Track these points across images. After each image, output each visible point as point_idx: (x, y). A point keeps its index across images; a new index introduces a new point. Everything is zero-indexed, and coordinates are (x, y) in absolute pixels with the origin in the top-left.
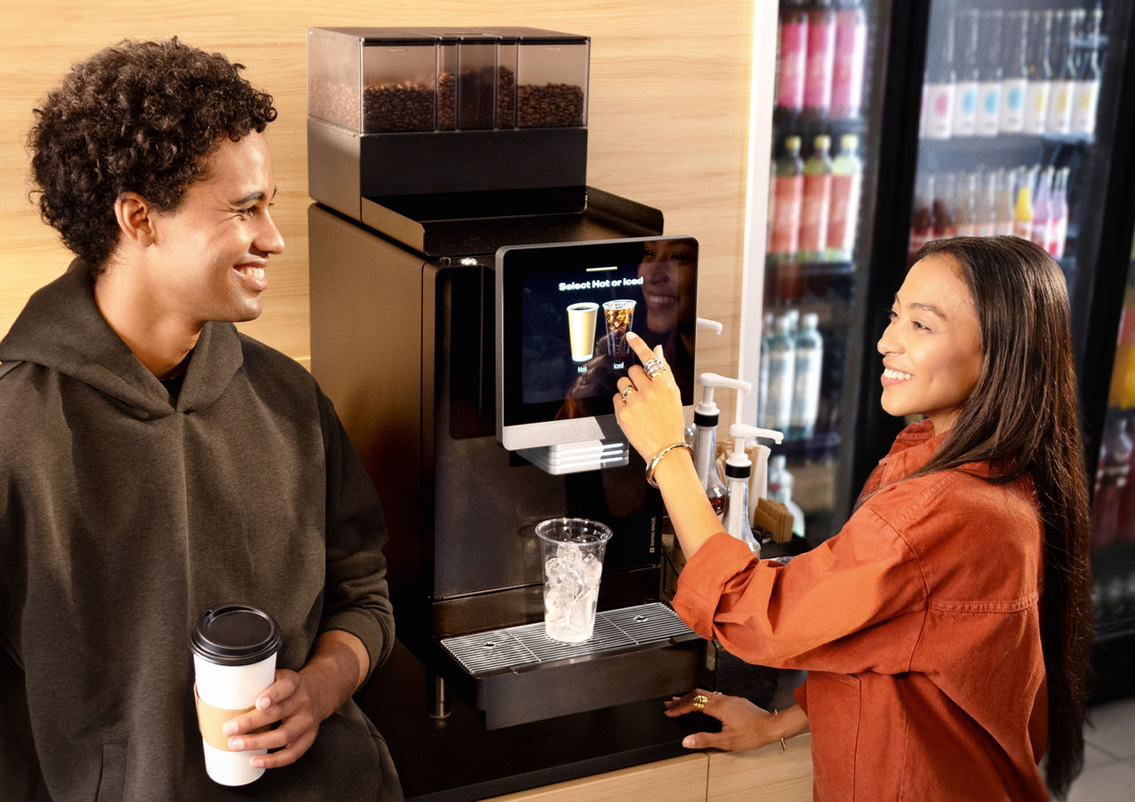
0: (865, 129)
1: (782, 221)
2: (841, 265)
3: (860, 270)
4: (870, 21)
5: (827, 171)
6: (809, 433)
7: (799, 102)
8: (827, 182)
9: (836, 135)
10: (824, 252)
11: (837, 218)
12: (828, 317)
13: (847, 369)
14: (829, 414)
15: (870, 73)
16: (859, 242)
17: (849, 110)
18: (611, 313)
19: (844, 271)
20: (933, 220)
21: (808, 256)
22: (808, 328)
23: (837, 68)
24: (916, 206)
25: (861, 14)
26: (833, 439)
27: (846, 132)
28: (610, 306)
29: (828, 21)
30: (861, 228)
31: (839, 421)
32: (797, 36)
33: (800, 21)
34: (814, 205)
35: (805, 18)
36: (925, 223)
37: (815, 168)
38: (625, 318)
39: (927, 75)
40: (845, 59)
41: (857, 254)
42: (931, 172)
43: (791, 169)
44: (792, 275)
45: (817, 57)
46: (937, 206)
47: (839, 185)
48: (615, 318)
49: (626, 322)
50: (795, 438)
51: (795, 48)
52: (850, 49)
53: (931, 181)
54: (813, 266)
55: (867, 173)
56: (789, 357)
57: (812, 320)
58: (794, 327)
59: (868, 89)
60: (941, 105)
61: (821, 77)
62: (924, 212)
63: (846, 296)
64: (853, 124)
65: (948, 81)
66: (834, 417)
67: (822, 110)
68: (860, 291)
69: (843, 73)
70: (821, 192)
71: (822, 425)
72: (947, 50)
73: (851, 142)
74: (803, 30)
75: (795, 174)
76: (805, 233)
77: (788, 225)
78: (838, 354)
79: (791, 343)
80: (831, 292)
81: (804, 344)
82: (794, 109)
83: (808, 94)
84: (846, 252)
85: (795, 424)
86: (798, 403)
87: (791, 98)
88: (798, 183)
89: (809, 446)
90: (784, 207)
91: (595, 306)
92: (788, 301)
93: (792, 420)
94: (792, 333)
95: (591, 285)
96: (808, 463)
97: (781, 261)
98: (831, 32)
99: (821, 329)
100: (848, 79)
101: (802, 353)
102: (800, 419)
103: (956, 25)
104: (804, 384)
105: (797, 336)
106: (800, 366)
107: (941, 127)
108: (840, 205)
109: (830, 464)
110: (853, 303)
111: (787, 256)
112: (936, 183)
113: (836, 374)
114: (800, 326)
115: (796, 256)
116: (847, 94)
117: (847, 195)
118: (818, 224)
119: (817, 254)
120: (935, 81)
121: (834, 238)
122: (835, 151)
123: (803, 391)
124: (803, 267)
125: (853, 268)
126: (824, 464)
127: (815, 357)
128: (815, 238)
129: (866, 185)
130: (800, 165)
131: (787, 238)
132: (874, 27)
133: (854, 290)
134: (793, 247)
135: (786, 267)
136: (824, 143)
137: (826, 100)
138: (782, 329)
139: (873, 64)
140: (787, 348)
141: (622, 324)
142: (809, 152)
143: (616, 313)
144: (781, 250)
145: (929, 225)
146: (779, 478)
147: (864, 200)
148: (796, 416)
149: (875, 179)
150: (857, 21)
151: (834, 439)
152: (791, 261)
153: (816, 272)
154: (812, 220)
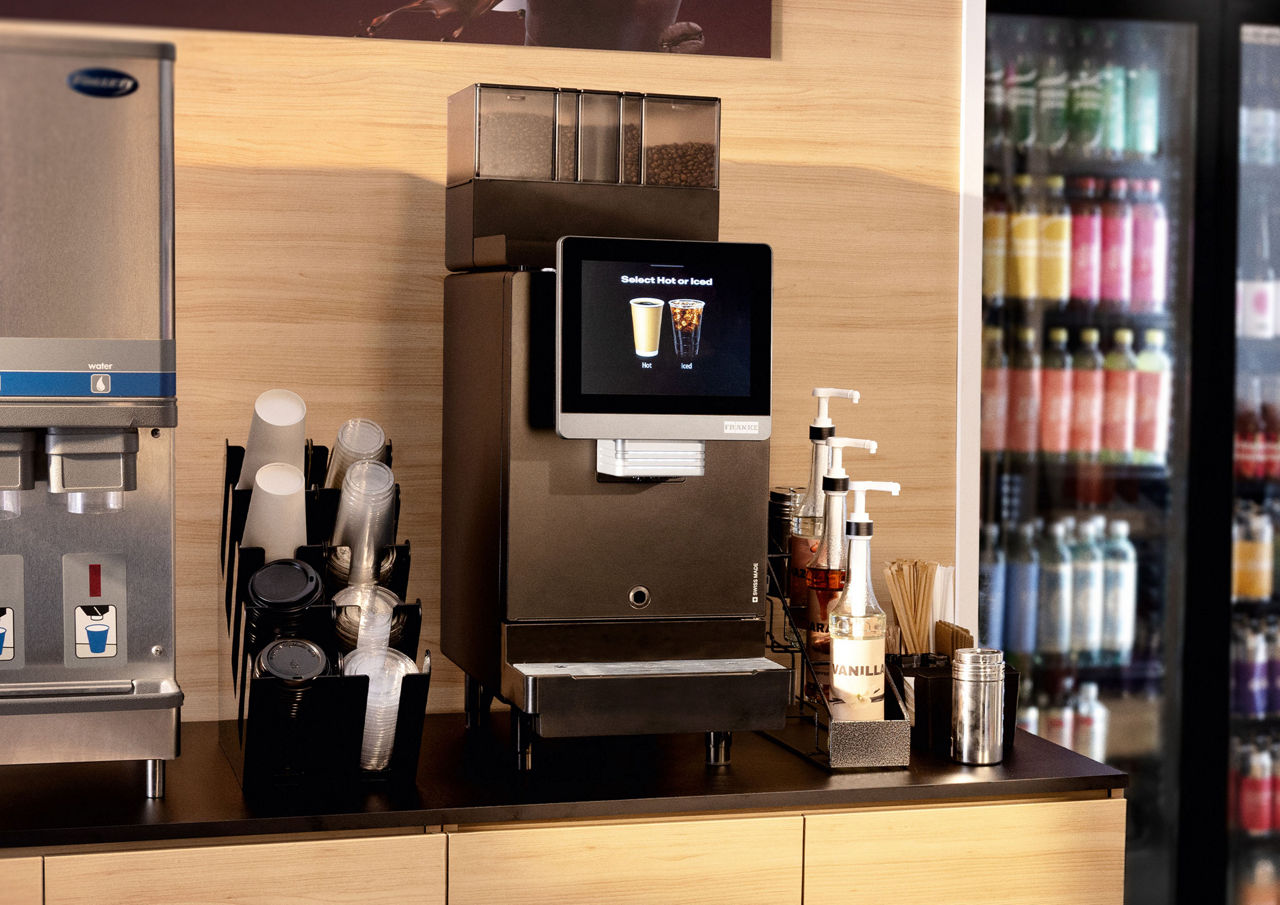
0: (1172, 324)
1: (1082, 417)
2: (1153, 469)
3: (1176, 475)
4: (1170, 215)
5: (1132, 367)
6: (1125, 659)
7: (1095, 293)
8: (1132, 378)
9: (1139, 328)
10: (1130, 452)
11: (1146, 417)
12: (1141, 526)
13: (1168, 588)
14: (1149, 639)
15: (1174, 267)
16: (1174, 444)
17: (1153, 304)
18: (677, 311)
19: (1157, 476)
20: (1262, 425)
21: (1113, 457)
22: (1117, 537)
23: (1136, 262)
24: (1239, 409)
25: (1160, 209)
26: (1155, 669)
27: (1151, 326)
28: (677, 305)
29: (1123, 214)
30: (1175, 429)
31: (1161, 649)
32: (1089, 229)
33: (1092, 213)
34: (1118, 402)
35: (1098, 211)
36: (1251, 427)
37: (1116, 363)
38: (693, 318)
39: (1240, 272)
40: (1144, 253)
41: (1171, 458)
42: (1254, 373)
43: (1089, 363)
44: (1096, 476)
45: (1113, 250)
46: (1266, 410)
47: (1146, 384)
48: (682, 317)
49: (695, 322)
50: (1108, 663)
51: (1088, 240)
52: (1149, 241)
53: (1256, 382)
54: (1119, 468)
55: (1177, 371)
56: (1096, 568)
57: (1122, 528)
58: (1101, 535)
59: (1173, 283)
60: (1260, 303)
61: (1118, 270)
62: (1248, 416)
63: (1162, 504)
64: (1156, 318)
65: (1265, 278)
66: (1155, 642)
67: (1121, 302)
68: (1177, 499)
69: (1144, 267)
70: (1125, 388)
71: (1140, 651)
72: (1262, 248)
73: (1157, 338)
74: (1096, 223)
75: (1094, 367)
76: (1108, 431)
77: (1089, 422)
78: (1155, 569)
79: (1098, 552)
80: (1142, 499)
81: (1114, 554)
82: (1089, 301)
83: (1104, 286)
84: (1158, 455)
85: (1107, 646)
86: (1109, 623)
87: (1086, 290)
88: (1098, 377)
89: (1126, 675)
90: (1083, 402)
91: (661, 303)
92: (1093, 505)
93: (1103, 641)
94: (1099, 541)
95: (656, 281)
96: (1126, 695)
97: (1082, 459)
98: (1127, 225)
99: (1133, 538)
100: (1149, 272)
101: (1112, 565)
102: (1113, 642)
103: (1270, 222)
104: (1116, 600)
105: (1104, 545)
106: (1110, 581)
107: (1262, 327)
108: (1148, 402)
109: (1153, 699)
110: (1170, 512)
111: (1089, 455)
112: (1263, 385)
113: (1154, 592)
114: (1108, 534)
115: (1100, 456)
116: (1149, 288)
117: (1155, 393)
118: (1123, 423)
119: (1124, 455)
120: (1250, 277)
121: (1143, 437)
122: (1138, 346)
123: (1116, 609)
124: (1107, 467)
125: (1168, 473)
126: (1145, 698)
127: (1128, 570)
128: (1121, 437)
129: (1177, 384)
130: (1100, 359)
131: (1088, 436)
132: (1176, 222)
133: (1170, 497)
134: (1096, 445)
135: (1088, 467)
136: (1126, 337)
137: (1125, 293)
138: (1086, 536)
139: (1177, 258)
140: (1093, 558)
141: (690, 324)
142: (1109, 345)
143: (683, 312)
144: (1082, 448)
145: (1257, 430)
146: (1091, 710)
147: (1176, 400)
148: (1108, 638)
149: (1187, 378)
150: (1156, 215)
151: (1157, 669)
152: (1094, 461)
153: (1124, 475)
154: (1116, 418)
